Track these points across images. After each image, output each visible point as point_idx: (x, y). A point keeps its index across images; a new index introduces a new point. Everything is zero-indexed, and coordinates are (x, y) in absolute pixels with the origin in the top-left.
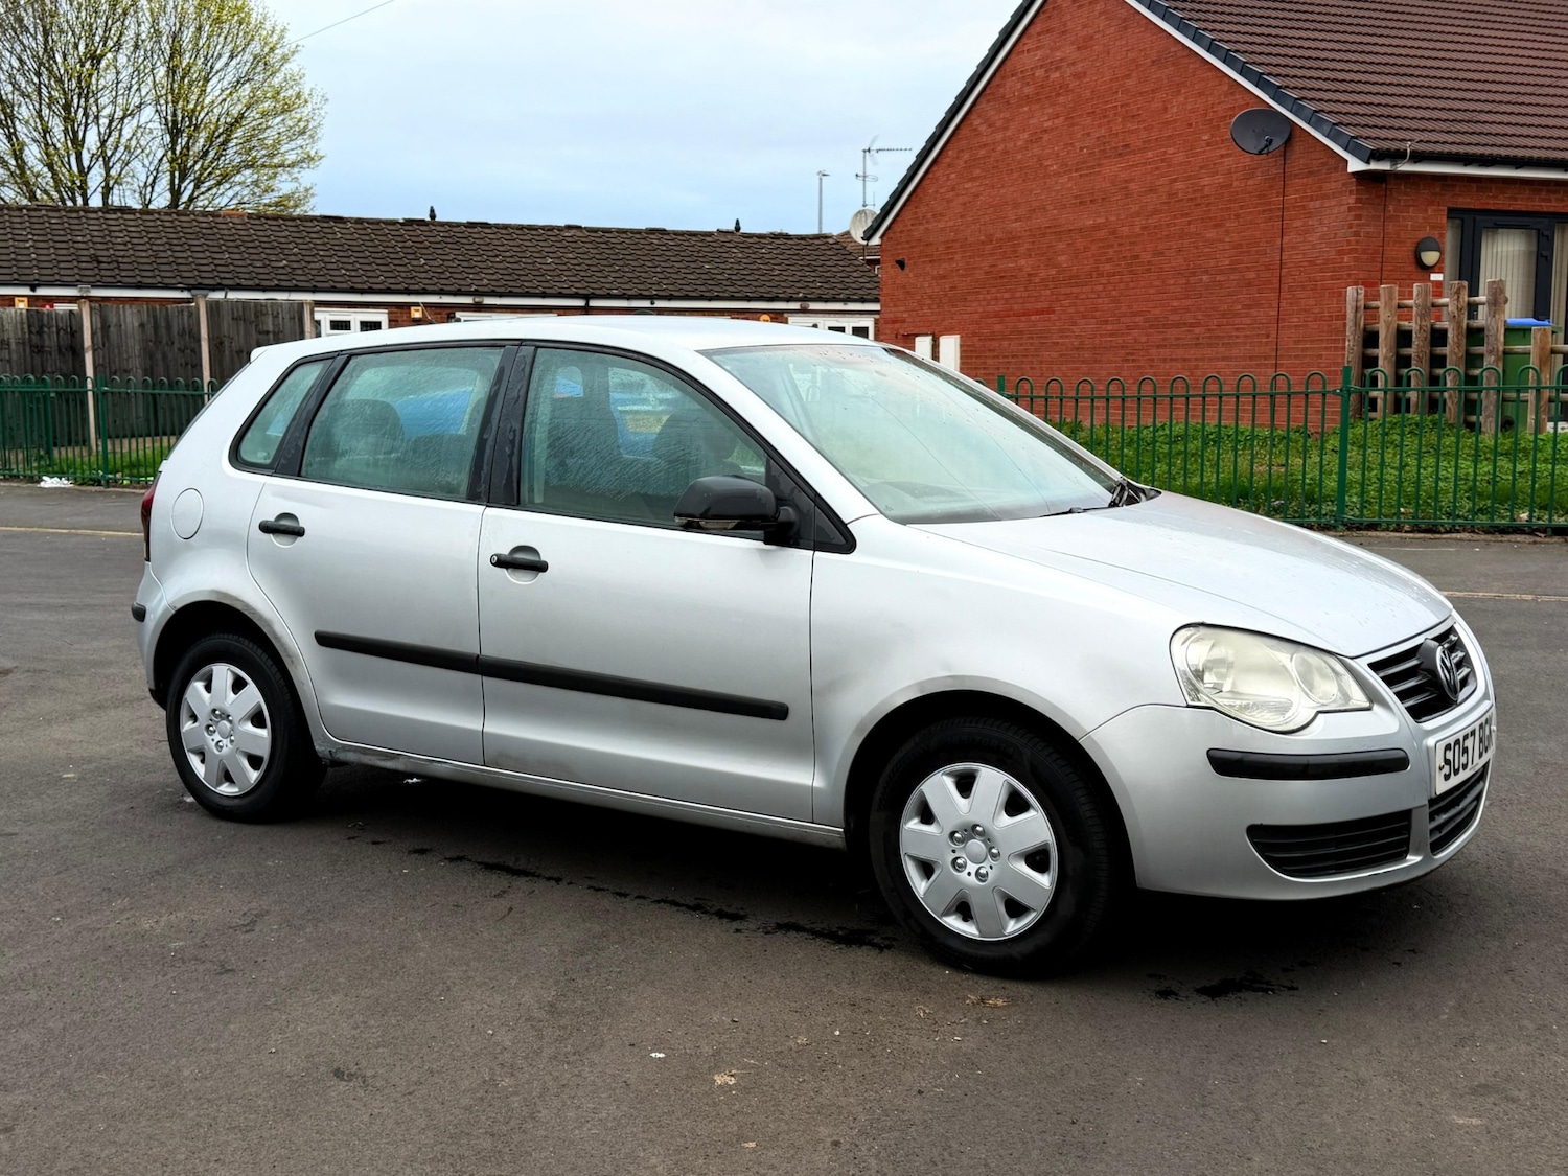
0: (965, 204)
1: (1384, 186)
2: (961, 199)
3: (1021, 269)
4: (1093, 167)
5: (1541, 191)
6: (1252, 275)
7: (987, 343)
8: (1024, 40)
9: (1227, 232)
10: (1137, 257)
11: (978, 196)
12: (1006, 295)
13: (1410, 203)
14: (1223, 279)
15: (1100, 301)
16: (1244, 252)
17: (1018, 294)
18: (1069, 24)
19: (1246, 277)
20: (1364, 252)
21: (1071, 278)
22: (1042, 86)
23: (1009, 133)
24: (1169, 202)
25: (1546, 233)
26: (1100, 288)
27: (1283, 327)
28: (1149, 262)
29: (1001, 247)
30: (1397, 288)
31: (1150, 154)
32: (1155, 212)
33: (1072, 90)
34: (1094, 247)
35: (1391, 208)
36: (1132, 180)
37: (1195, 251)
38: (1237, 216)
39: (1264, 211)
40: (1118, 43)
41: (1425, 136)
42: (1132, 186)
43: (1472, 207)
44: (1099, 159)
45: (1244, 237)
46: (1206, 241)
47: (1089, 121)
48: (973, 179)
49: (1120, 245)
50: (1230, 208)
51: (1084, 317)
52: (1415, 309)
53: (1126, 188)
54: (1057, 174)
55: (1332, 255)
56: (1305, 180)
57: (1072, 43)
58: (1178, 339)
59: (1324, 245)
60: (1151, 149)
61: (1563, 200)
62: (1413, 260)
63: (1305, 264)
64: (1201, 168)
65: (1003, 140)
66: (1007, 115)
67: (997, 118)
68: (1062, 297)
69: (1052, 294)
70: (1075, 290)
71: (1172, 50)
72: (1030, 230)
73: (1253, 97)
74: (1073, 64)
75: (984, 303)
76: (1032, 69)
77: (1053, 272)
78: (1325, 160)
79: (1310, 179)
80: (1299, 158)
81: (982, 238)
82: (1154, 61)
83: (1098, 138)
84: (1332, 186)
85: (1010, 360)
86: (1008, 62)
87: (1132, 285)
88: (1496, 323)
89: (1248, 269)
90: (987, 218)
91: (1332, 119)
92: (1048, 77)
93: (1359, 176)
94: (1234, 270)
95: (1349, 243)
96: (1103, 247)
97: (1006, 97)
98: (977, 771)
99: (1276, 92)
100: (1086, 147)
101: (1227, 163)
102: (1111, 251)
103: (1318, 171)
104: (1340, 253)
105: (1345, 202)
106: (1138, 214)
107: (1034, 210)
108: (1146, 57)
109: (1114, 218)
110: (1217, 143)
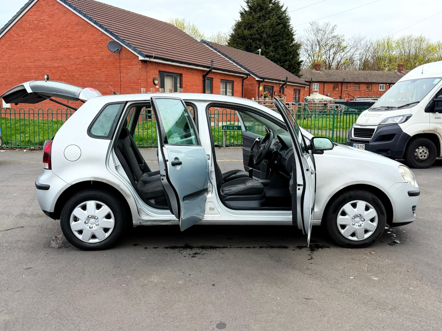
0: (9, 56)
1: (146, 64)
2: (8, 55)
4: (57, 50)
5: (175, 68)
8: (29, 12)
9: (103, 72)
10: (74, 76)
11: (14, 54)
13: (152, 68)
14: (103, 84)
16: (108, 77)
18: (45, 10)
20: (143, 80)
22: (37, 26)
23: (25, 38)
24: (84, 62)
25: (176, 78)
28: (78, 78)
29: (24, 70)
30: (154, 89)
31: (76, 48)
32: (79, 64)
33: (48, 28)
34: (59, 72)
35: (148, 69)
36: (71, 55)
37: (93, 76)
38: (106, 68)
39: (114, 67)
40: (63, 17)
41: (157, 53)
42: (71, 57)
43: (163, 70)
44: (59, 48)
45: (108, 73)
46: (97, 73)
47: (54, 37)
48: (12, 50)
49: (68, 72)
50: (104, 65)
53: (69, 57)
54: (44, 51)
55: (136, 80)
56: (126, 60)
57: (47, 15)
59: (133, 77)
61: (179, 70)
62: (153, 82)
63: (127, 81)
64: (94, 54)
65: (23, 40)
66: (24, 32)
67: (20, 33)
71: (82, 22)
72: (35, 66)
73: (109, 38)
74: (48, 21)
76: (32, 21)
78: (132, 56)
79: (128, 60)
80: (123, 55)
81: (17, 67)
82: (76, 24)
83: (58, 42)
84: (133, 63)
86: (23, 17)
89: (111, 82)
90: (18, 61)
91: (134, 46)
92: (39, 24)
93: (141, 61)
94: (106, 82)
95: (140, 77)
96: (62, 72)
97: (23, 27)
98: (357, 202)
99: (116, 37)
100: (54, 45)
101: (102, 54)
102: (65, 74)
103: (130, 58)
104: (138, 79)
105: (138, 67)
106: (73, 64)
107: (36, 60)
108: (73, 22)
109: (65, 65)
110: (98, 48)
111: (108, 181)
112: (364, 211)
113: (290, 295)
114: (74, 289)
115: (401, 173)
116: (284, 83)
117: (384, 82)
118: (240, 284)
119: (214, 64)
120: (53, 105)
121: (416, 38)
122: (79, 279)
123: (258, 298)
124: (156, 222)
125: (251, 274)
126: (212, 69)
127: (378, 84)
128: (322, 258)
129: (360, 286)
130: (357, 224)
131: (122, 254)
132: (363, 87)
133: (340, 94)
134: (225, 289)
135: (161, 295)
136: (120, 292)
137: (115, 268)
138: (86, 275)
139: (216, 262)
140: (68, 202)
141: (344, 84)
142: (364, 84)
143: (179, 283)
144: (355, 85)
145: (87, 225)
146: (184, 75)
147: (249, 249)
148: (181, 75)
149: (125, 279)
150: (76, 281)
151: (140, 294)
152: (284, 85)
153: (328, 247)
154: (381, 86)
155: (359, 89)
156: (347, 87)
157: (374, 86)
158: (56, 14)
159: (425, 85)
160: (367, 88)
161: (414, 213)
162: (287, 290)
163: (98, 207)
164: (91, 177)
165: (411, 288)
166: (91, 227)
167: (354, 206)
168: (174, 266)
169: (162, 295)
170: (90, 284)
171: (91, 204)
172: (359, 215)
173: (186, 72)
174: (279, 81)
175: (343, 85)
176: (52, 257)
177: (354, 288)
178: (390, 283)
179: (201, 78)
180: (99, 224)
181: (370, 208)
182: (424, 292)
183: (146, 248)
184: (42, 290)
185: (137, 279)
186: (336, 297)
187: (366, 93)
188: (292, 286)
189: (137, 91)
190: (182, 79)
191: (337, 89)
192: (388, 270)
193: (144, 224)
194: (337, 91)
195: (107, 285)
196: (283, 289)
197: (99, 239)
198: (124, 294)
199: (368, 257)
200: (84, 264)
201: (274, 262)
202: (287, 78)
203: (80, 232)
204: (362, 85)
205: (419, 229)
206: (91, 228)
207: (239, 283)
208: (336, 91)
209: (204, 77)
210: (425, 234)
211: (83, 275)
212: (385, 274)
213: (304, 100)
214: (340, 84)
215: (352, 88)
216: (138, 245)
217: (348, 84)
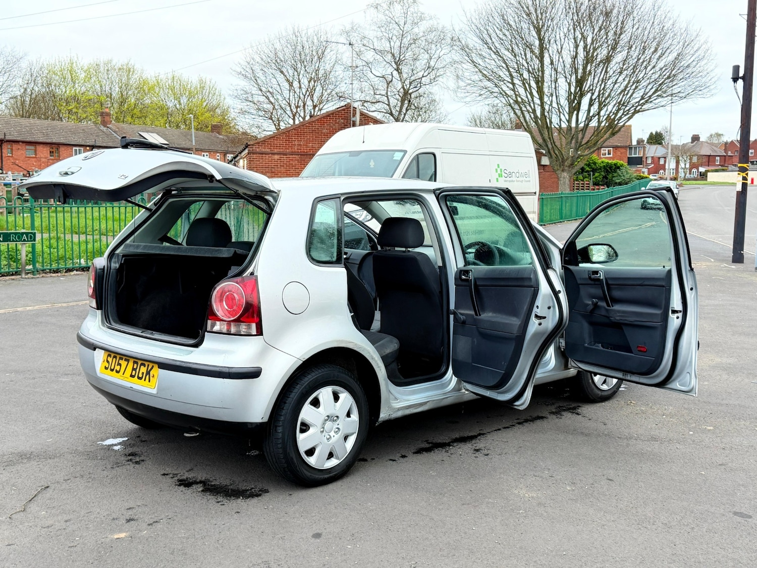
117: (81, 143)
121: (119, 65)
124: (409, 410)
127: (71, 148)
132: (44, 152)
133: (1, 164)
141: (5, 144)
142: (44, 146)
144: (28, 147)
145: (323, 435)
154: (76, 150)
155: (36, 154)
156: (12, 149)
157: (63, 149)
159: (372, 161)
160: (50, 152)
163: (336, 397)
166: (328, 437)
175: (3, 147)
180: (339, 430)
197: (337, 458)
204: (42, 148)
206: (329, 439)
215: (22, 152)
217: (13, 143)
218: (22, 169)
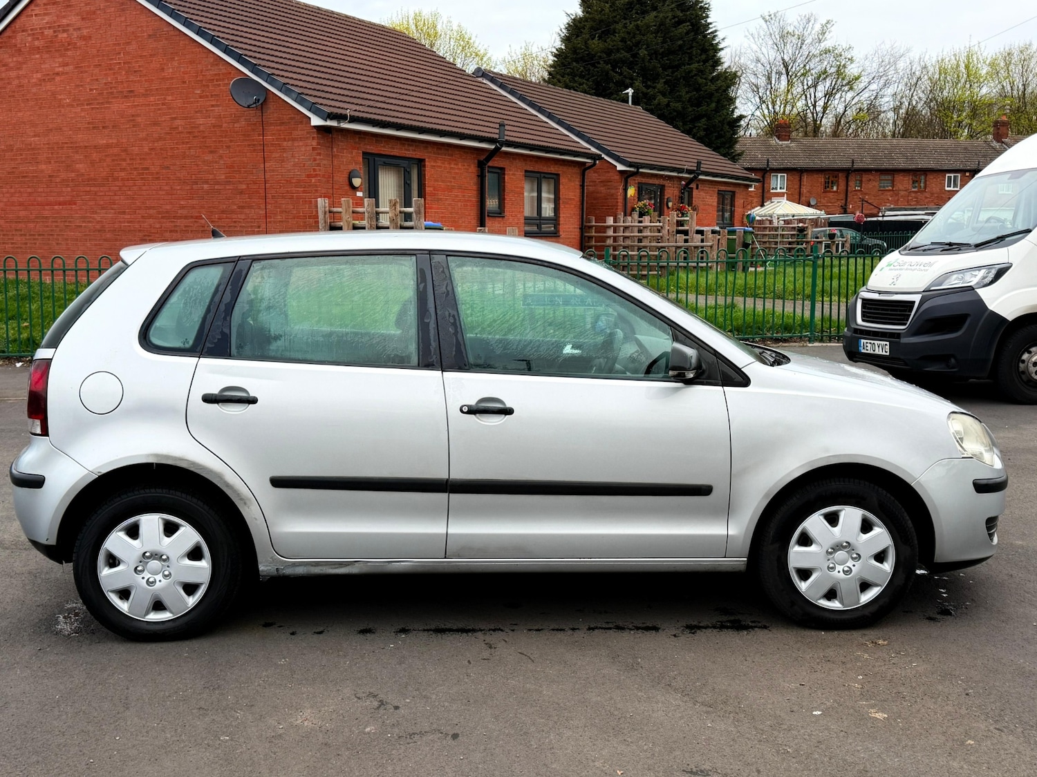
1: (330, 135)
3: (42, 171)
4: (102, 103)
5: (405, 144)
6: (244, 187)
7: (13, 225)
9: (221, 157)
10: (148, 169)
12: (29, 190)
13: (344, 147)
14: (219, 188)
15: (117, 198)
16: (234, 171)
17: (40, 190)
19: (239, 188)
20: (324, 176)
21: (89, 180)
22: (51, 42)
23: (23, 72)
24: (171, 133)
25: (408, 170)
26: (117, 188)
27: (270, 222)
28: (157, 173)
29: (21, 155)
30: (351, 201)
31: (152, 99)
32: (160, 139)
33: (80, 48)
34: (108, 160)
35: (335, 150)
36: (138, 115)
37: (196, 168)
38: (228, 147)
39: (249, 145)
41: (358, 108)
42: (139, 120)
43: (373, 152)
44: (108, 98)
45: (234, 161)
46: (204, 162)
47: (96, 71)
49: (131, 159)
50: (222, 141)
51: (103, 208)
52: (366, 214)
53: (133, 120)
54: (70, 105)
55: (303, 177)
56: (279, 127)
57: (77, 15)
58: (186, 226)
59: (296, 171)
60: (153, 95)
61: (415, 151)
62: (348, 183)
63: (283, 182)
64: (196, 112)
65: (18, 77)
66: (20, 59)
67: (10, 60)
68: (81, 194)
69: (73, 191)
70: (92, 189)
71: (165, 30)
72: (48, 144)
73: (234, 69)
74: (79, 29)
75: (8, 195)
76: (41, 28)
77: (73, 175)
78: (293, 116)
79: (282, 128)
80: (272, 113)
82: (150, 35)
83: (105, 83)
84: (296, 134)
85: (37, 237)
87: (144, 188)
88: (421, 224)
89: (240, 183)
91: (298, 90)
92: (57, 36)
93: (318, 128)
94: (228, 183)
95: (314, 170)
96: (117, 160)
97: (18, 46)
98: (840, 511)
99: (254, 68)
100: (95, 89)
101: (216, 111)
102: (124, 164)
103: (289, 122)
104: (309, 176)
105: (309, 144)
106: (146, 139)
107: (51, 130)
108: (142, 31)
109: (124, 141)
110: (207, 96)
111: (193, 463)
112: (859, 534)
113: (650, 762)
114: (95, 749)
115: (953, 433)
116: (692, 176)
117: (958, 168)
118: (526, 733)
119: (506, 133)
120: (96, 245)
122: (112, 721)
123: (566, 773)
124: (320, 568)
125: (557, 703)
126: (502, 146)
127: (943, 174)
128: (748, 659)
129: (838, 737)
130: (839, 568)
131: (229, 651)
132: (904, 183)
133: (843, 202)
134: (483, 747)
135: (315, 764)
136: (211, 758)
137: (207, 690)
138: (131, 709)
139: (469, 671)
140: (93, 518)
141: (853, 174)
142: (905, 174)
143: (368, 730)
144: (883, 177)
145: (142, 576)
146: (429, 162)
147: (560, 635)
148: (420, 163)
149: (228, 719)
150: (104, 727)
151: (263, 762)
152: (690, 181)
153: (765, 627)
154: (950, 178)
155: (893, 186)
156: (861, 181)
157: (932, 177)
158: (99, 12)
160: (913, 183)
161: (991, 536)
162: (645, 747)
163: (170, 529)
164: (148, 456)
165: (969, 741)
166: (151, 580)
167: (832, 519)
168: (358, 685)
169: (320, 765)
170: (137, 735)
171: (151, 523)
172: (845, 544)
173: (434, 153)
174: (678, 173)
175: (850, 179)
176: (52, 659)
177: (818, 742)
178: (917, 727)
179: (473, 169)
180: (170, 574)
181: (875, 526)
182: (1002, 752)
183: (293, 634)
184: (14, 752)
185: (261, 718)
186: (769, 767)
187: (910, 198)
188: (659, 737)
189: (307, 206)
190: (423, 173)
191: (835, 188)
192: (915, 692)
193: (288, 571)
194: (836, 194)
195: (181, 736)
196: (635, 747)
197: (171, 612)
198: (221, 761)
199: (866, 656)
200: (129, 679)
201: (620, 670)
202: (699, 163)
203: (124, 594)
204: (902, 177)
205: (1011, 576)
206: (152, 582)
207: (521, 730)
208: (832, 194)
209: (481, 165)
210: (1026, 589)
211: (122, 709)
212: (905, 703)
213: (745, 220)
214: (841, 176)
215: (874, 183)
216: (276, 626)
217: (863, 173)
218: (873, 207)
